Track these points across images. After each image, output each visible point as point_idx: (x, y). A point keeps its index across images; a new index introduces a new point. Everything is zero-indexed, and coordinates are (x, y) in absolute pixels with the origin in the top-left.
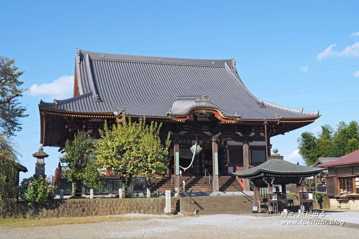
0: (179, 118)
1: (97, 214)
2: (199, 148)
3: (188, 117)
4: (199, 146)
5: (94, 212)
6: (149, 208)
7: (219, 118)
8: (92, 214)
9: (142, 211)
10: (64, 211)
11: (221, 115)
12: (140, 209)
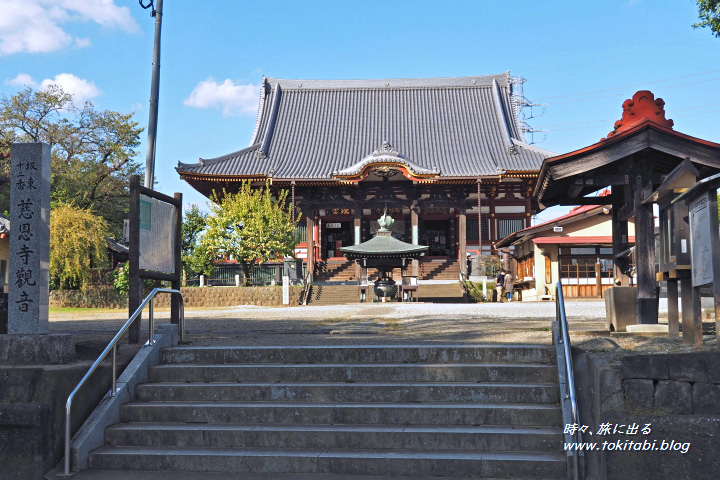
0: (349, 179)
1: (202, 305)
2: (390, 220)
3: (362, 177)
4: (389, 218)
5: (199, 303)
6: (267, 299)
7: (409, 176)
8: (197, 305)
9: (258, 302)
10: (163, 301)
11: (411, 172)
12: (256, 300)
